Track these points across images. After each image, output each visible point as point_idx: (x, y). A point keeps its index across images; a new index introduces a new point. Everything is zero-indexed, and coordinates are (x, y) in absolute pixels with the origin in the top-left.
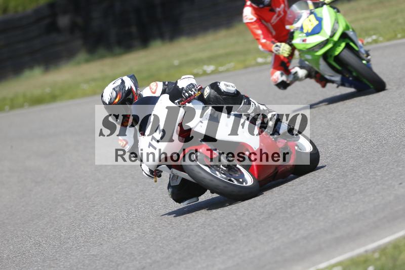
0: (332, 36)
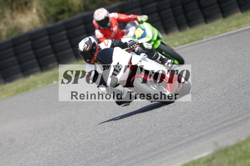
0: (153, 37)
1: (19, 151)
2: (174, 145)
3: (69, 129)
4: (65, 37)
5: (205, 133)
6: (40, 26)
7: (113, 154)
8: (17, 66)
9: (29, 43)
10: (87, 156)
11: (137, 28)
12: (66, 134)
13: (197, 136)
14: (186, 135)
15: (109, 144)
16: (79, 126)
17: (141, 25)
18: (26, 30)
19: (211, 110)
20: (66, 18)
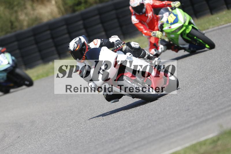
1: (40, 133)
2: (183, 127)
3: (85, 112)
4: (82, 27)
5: (211, 116)
6: (58, 16)
7: (125, 135)
8: (38, 54)
9: (49, 32)
10: (102, 137)
11: (170, 14)
12: (82, 116)
13: (204, 118)
14: (193, 118)
15: (122, 126)
16: (94, 110)
17: (174, 11)
18: (45, 20)
19: (216, 95)
20: (82, 9)
